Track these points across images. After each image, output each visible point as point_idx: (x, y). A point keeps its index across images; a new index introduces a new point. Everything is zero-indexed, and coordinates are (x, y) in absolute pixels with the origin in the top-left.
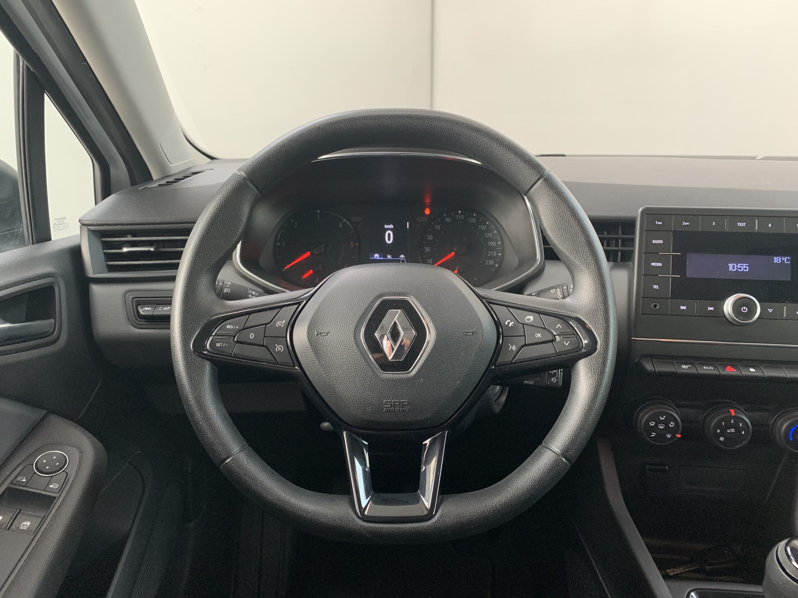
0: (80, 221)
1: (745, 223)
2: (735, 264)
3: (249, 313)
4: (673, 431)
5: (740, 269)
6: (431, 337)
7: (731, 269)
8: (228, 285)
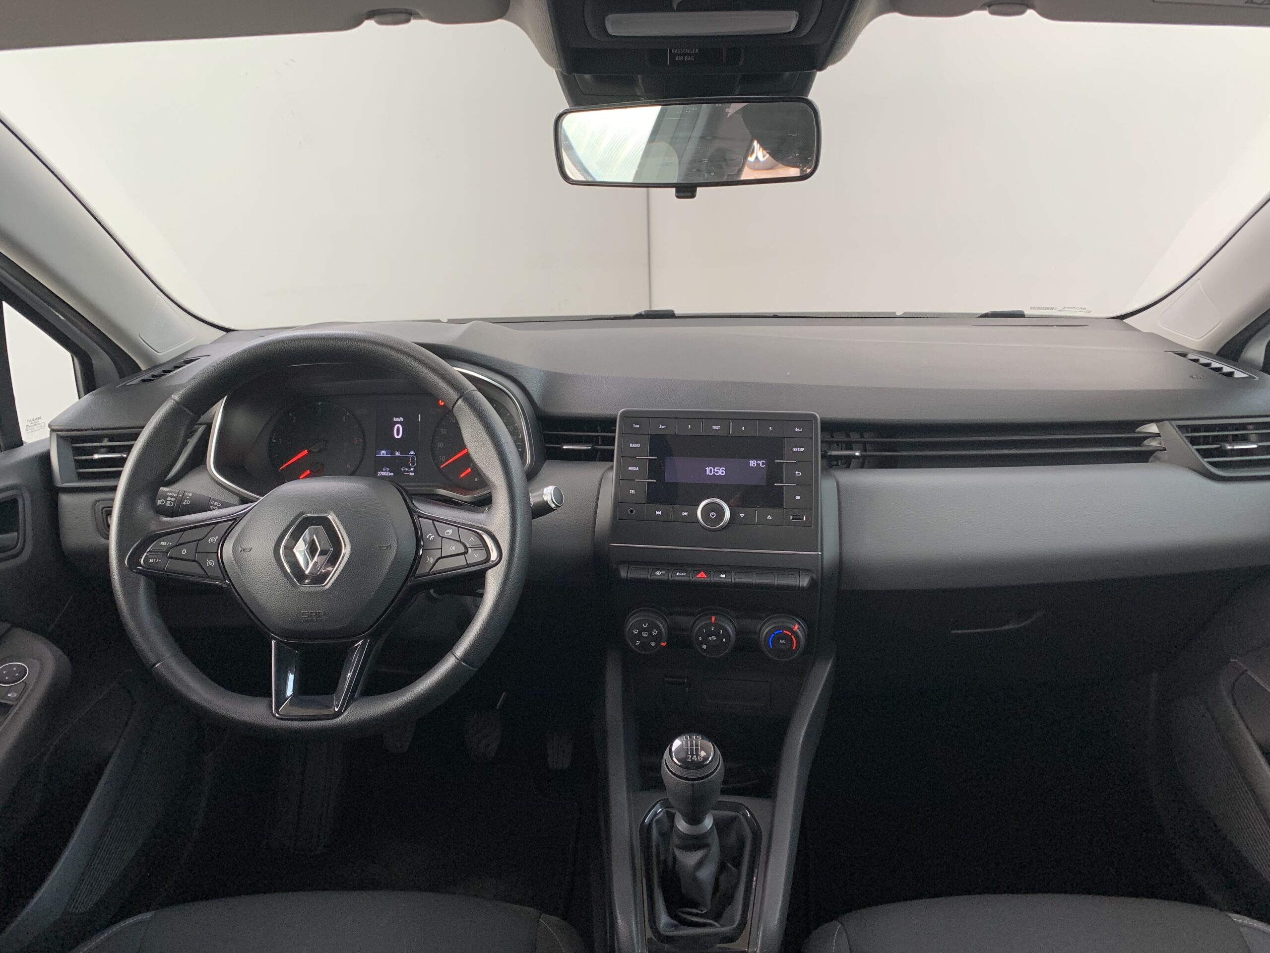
0: (49, 426)
1: (719, 426)
2: (712, 468)
3: (184, 530)
4: (657, 639)
5: (717, 472)
6: (346, 551)
7: (708, 473)
8: (189, 496)
